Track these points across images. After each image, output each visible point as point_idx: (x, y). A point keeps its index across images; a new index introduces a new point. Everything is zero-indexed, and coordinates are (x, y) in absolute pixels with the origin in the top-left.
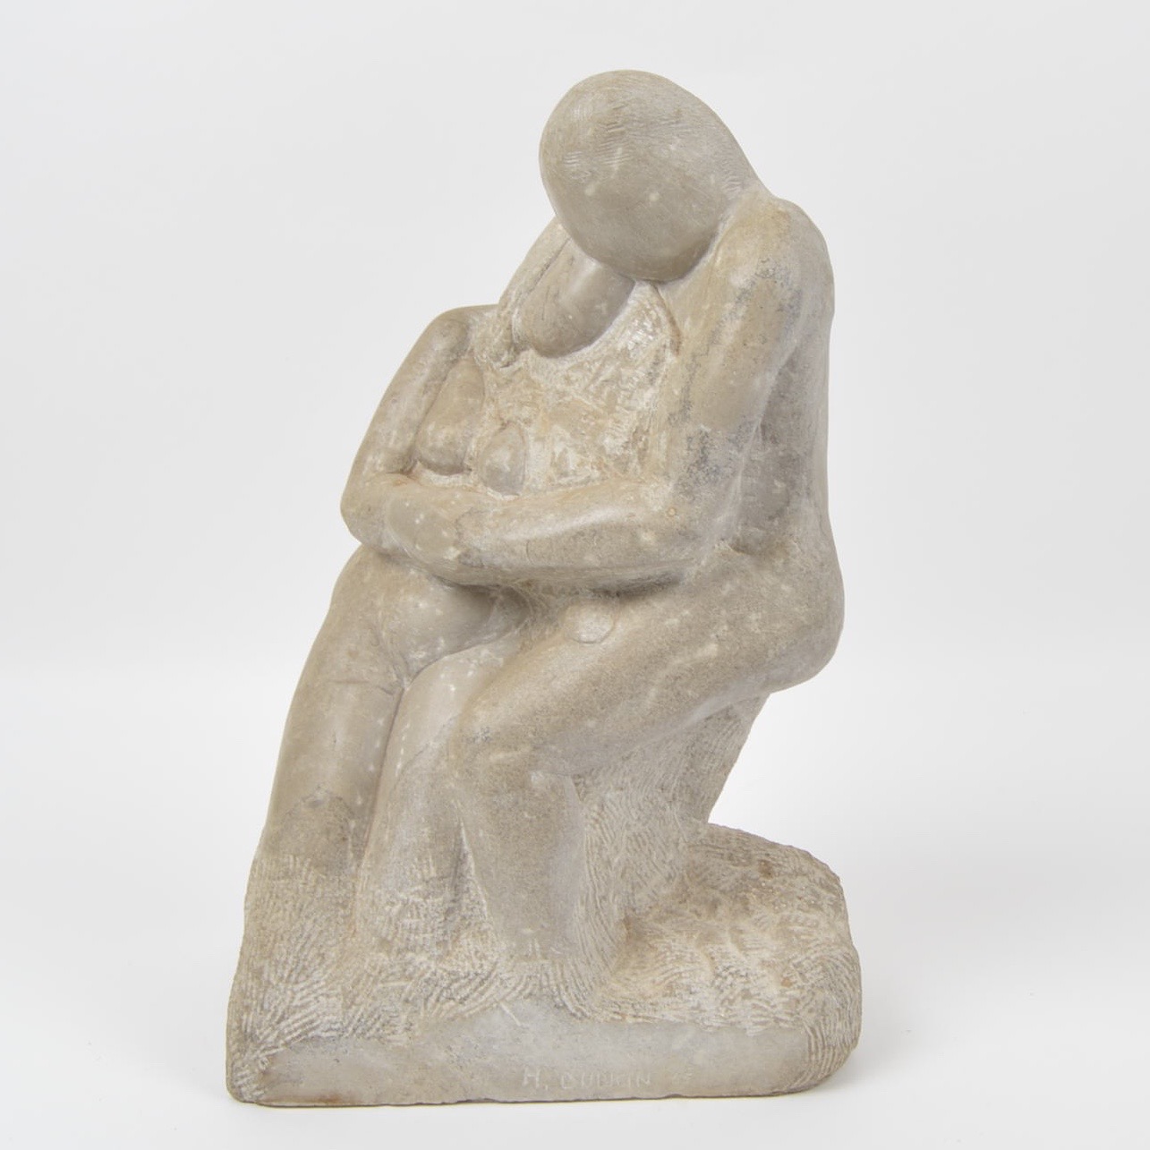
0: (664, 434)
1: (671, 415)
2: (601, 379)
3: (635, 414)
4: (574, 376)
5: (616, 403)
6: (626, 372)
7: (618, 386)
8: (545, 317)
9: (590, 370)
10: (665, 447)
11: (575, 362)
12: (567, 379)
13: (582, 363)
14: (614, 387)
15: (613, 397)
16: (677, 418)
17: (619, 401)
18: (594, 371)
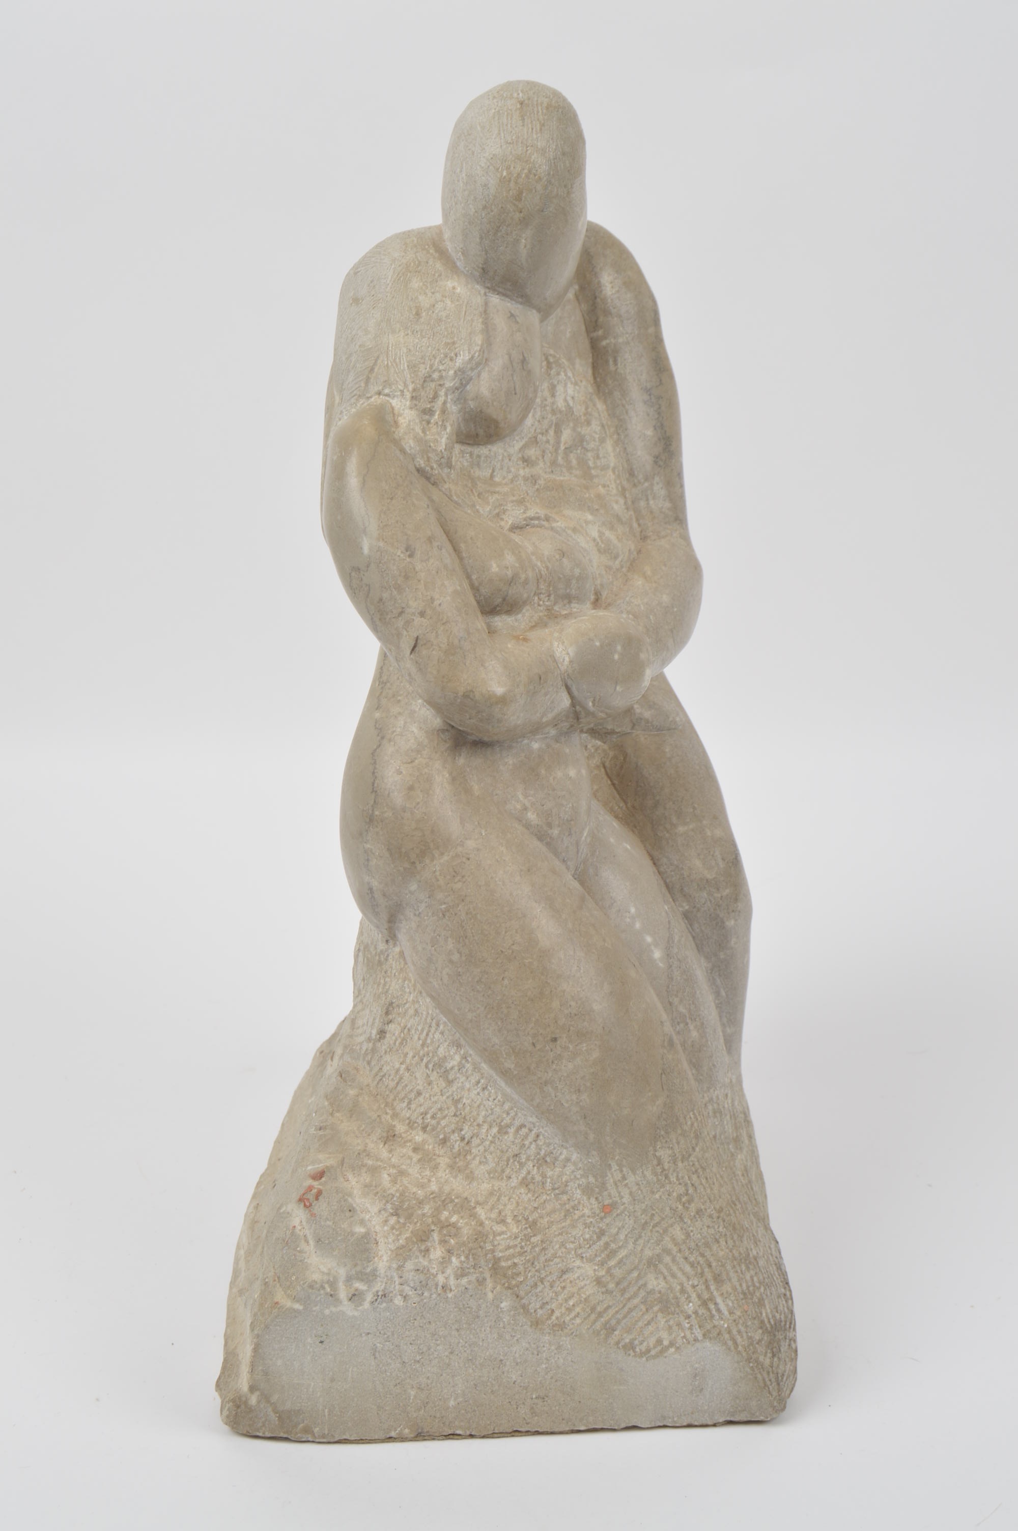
0: (657, 479)
1: (657, 457)
2: (562, 447)
3: (610, 472)
4: (532, 452)
5: (589, 468)
6: (585, 430)
7: (583, 448)
8: (517, 391)
9: (548, 442)
10: (663, 492)
11: (525, 440)
12: (526, 461)
13: (536, 438)
14: (579, 451)
15: (582, 462)
16: (664, 458)
17: (591, 463)
18: (552, 442)
